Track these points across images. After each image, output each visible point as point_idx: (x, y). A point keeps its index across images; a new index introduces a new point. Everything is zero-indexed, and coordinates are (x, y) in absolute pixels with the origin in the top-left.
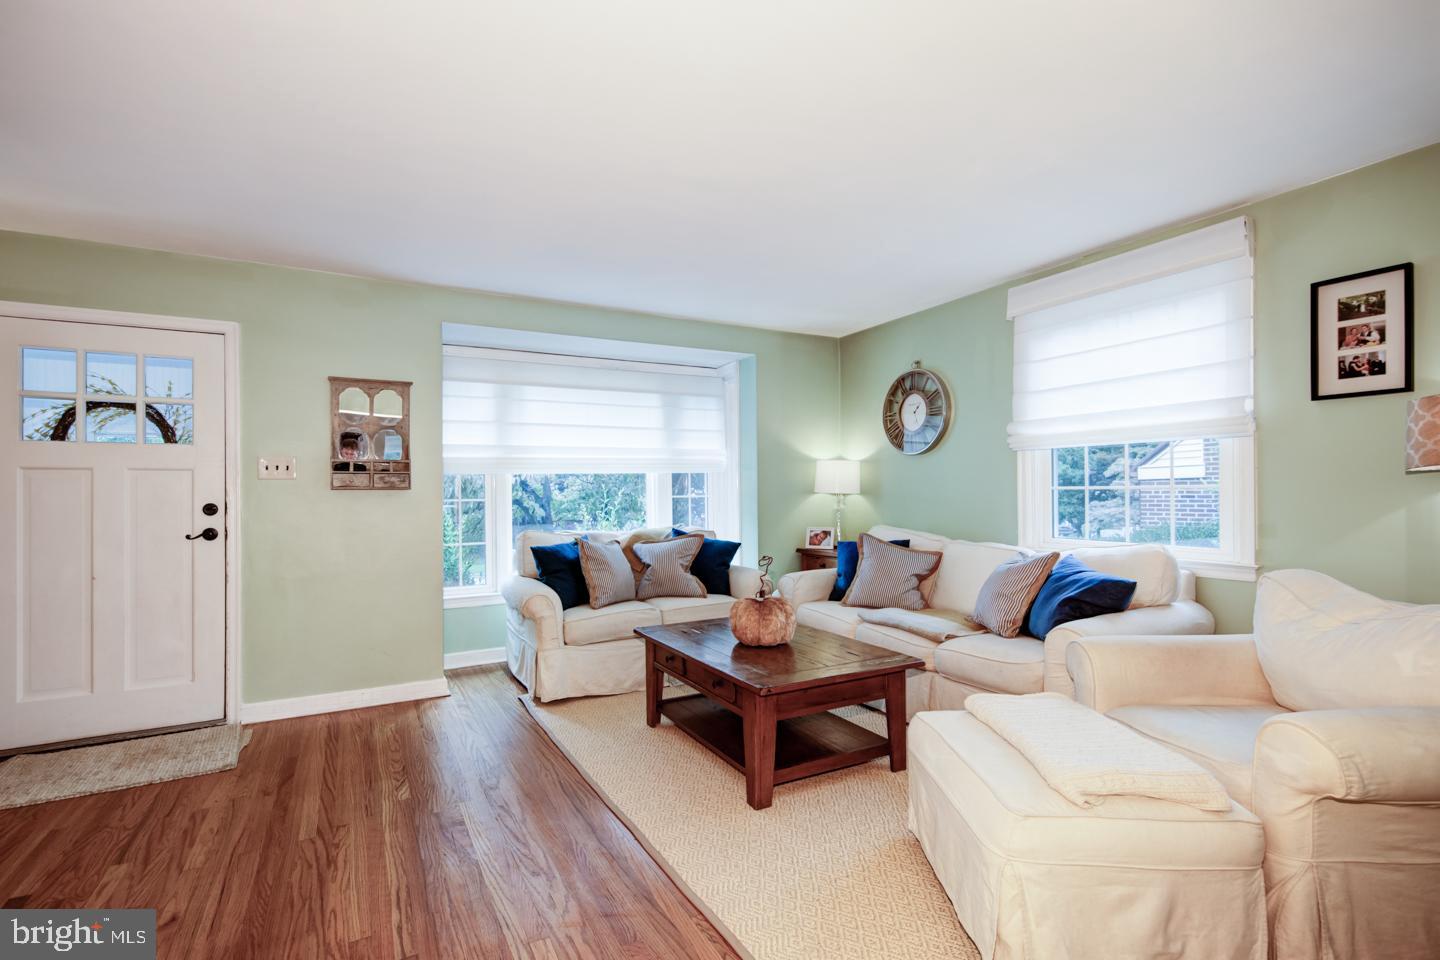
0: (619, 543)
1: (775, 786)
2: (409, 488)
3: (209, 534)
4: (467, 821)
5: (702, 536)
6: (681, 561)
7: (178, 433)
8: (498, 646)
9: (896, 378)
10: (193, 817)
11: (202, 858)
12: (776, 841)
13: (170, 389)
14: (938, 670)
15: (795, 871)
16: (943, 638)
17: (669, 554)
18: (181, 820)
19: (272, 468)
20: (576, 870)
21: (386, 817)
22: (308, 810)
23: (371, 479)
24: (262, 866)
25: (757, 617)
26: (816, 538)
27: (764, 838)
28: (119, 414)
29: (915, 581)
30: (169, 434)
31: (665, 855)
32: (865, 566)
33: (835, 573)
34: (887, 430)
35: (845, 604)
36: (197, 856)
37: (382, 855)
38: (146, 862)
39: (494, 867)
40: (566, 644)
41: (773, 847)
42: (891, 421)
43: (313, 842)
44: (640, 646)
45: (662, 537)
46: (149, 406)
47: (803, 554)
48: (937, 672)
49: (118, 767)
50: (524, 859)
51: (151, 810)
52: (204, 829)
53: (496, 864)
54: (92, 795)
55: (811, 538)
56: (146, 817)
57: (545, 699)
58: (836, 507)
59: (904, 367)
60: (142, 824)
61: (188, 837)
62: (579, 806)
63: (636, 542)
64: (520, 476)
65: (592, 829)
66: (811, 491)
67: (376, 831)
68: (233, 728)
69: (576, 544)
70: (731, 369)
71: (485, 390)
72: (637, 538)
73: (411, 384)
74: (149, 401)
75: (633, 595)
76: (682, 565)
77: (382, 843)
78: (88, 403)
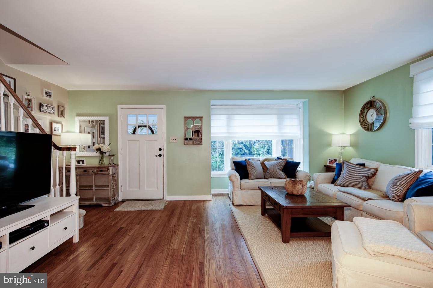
0: (260, 161)
1: (290, 237)
2: (202, 144)
3: (160, 155)
4: (206, 230)
5: (286, 160)
6: (278, 167)
7: (155, 132)
8: (226, 189)
9: (364, 103)
10: (153, 218)
11: (152, 226)
12: (286, 252)
13: (153, 122)
14: (364, 210)
15: (288, 261)
16: (367, 200)
17: (274, 165)
18: (151, 218)
19: (172, 140)
20: (227, 246)
21: (189, 226)
22: (174, 221)
23: (193, 142)
24: (162, 230)
25: (292, 185)
26: (331, 162)
27: (283, 251)
28: (144, 128)
29: (365, 179)
30: (153, 133)
31: (251, 248)
32: (344, 172)
33: (335, 174)
34: (361, 123)
35: (335, 185)
36: (151, 226)
37: (185, 233)
38: (143, 225)
39: (208, 241)
40: (241, 189)
41: (284, 253)
42: (363, 119)
43: (173, 228)
44: (259, 192)
45: (274, 160)
46: (149, 126)
47: (326, 167)
48: (364, 211)
49: (143, 206)
50: (216, 241)
51: (146, 215)
52: (154, 221)
53: (209, 241)
54: (137, 211)
55: (329, 162)
56: (145, 216)
57: (235, 204)
58: (340, 151)
59: (368, 99)
60: (144, 218)
61: (151, 222)
62: (234, 232)
63: (266, 161)
64: (238, 141)
65: (235, 238)
66: (330, 145)
67: (186, 228)
68: (164, 201)
69: (245, 161)
70: (301, 105)
71: (224, 117)
72: (266, 160)
73: (203, 117)
74: (149, 125)
75: (263, 176)
76: (278, 168)
77: (186, 231)
78: (139, 126)
